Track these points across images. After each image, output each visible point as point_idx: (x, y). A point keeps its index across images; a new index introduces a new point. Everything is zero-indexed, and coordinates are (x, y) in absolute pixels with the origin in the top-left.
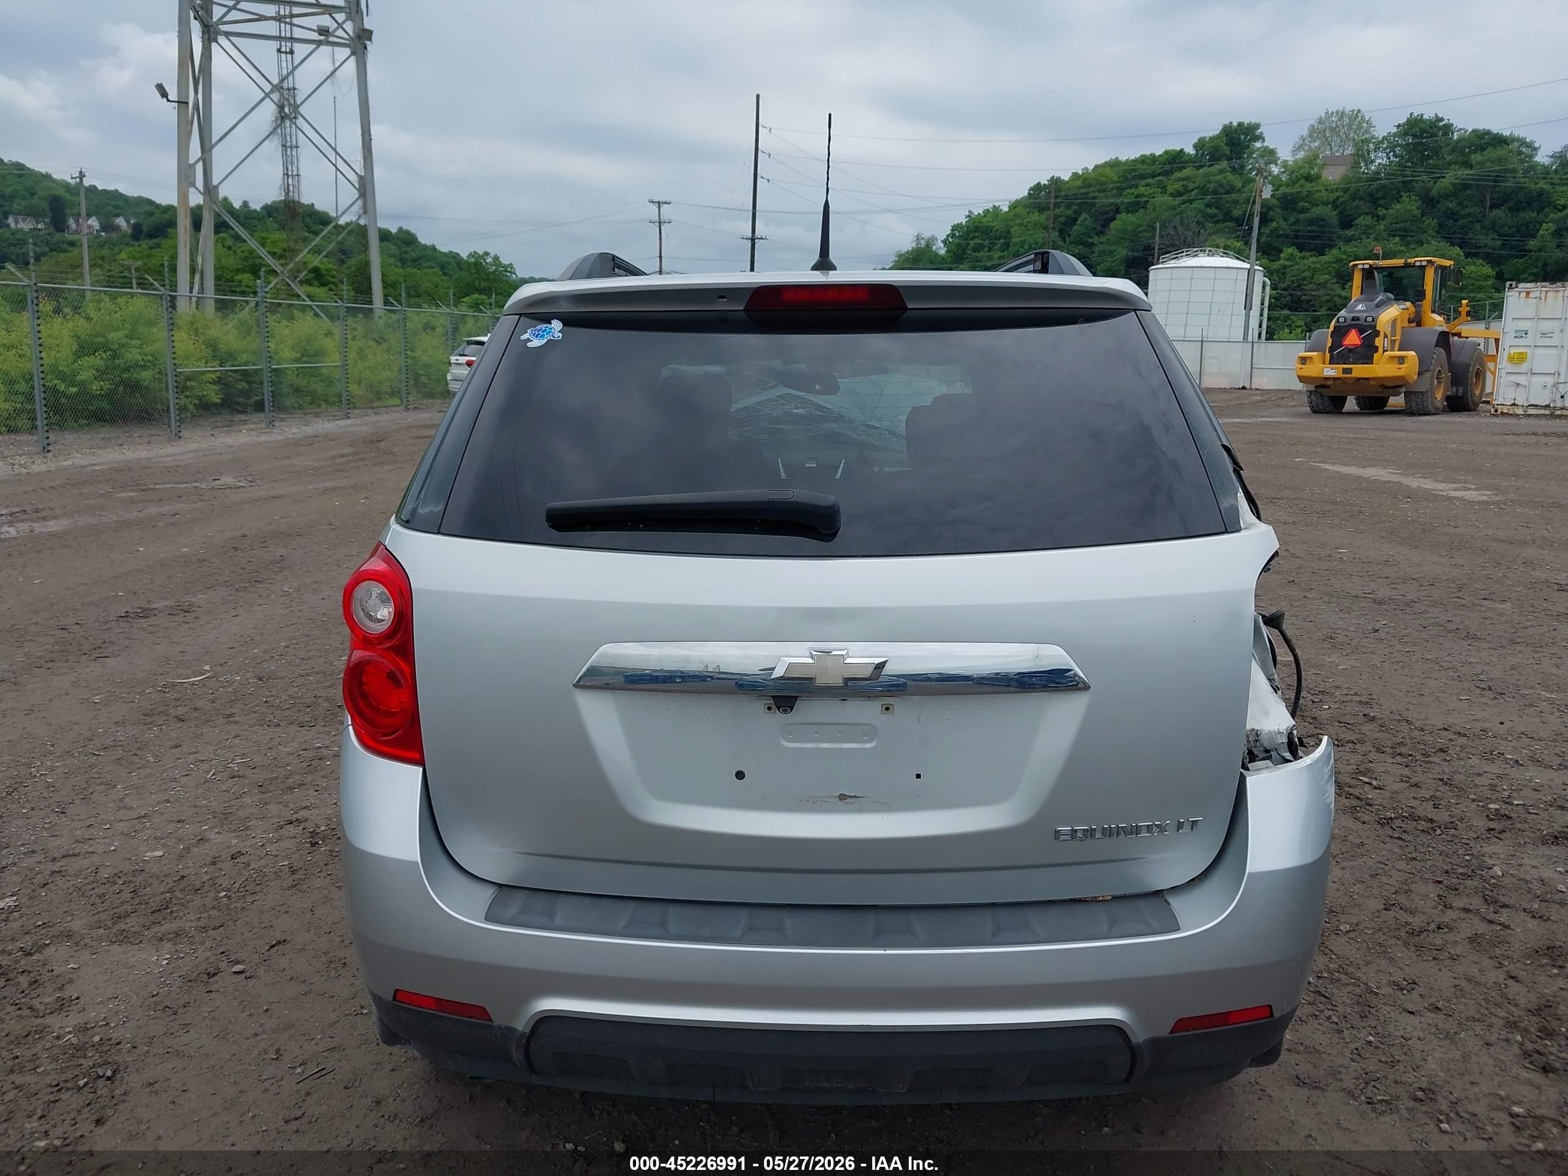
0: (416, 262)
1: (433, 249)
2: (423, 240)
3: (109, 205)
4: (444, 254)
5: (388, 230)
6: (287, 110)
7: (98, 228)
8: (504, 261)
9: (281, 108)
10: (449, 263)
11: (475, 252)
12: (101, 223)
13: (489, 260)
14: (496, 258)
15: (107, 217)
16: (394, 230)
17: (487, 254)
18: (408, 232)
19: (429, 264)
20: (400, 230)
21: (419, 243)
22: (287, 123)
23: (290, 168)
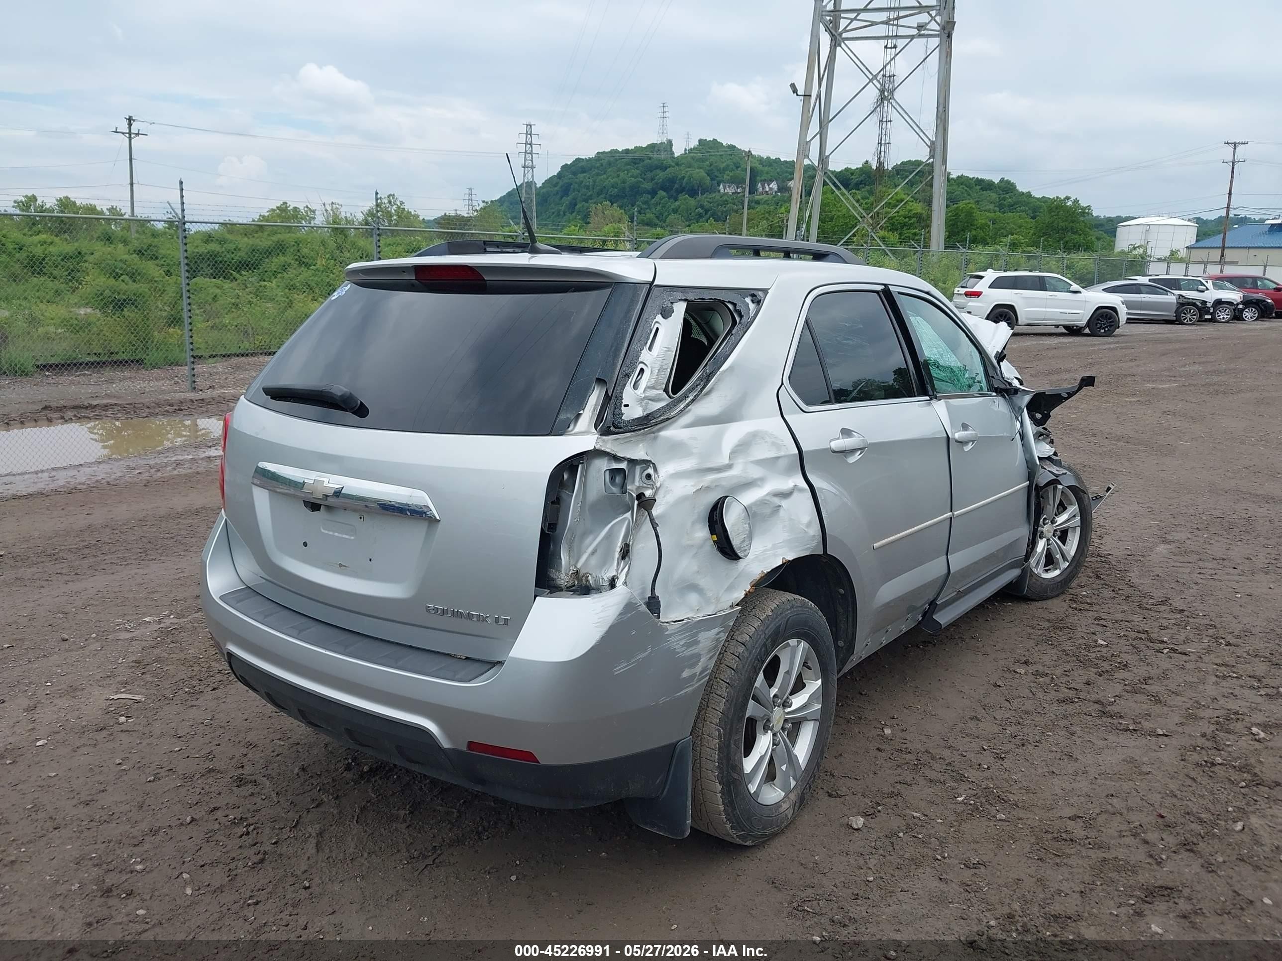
0: (1012, 207)
1: (1029, 195)
2: (1021, 188)
3: (787, 172)
4: (1038, 199)
5: (992, 181)
6: (886, 94)
7: (776, 190)
8: (1083, 203)
9: (882, 92)
10: (1041, 207)
11: (1057, 197)
12: (778, 186)
13: (1069, 203)
14: (1076, 201)
15: (783, 181)
16: (997, 181)
17: (1068, 198)
18: (1008, 182)
19: (1023, 208)
20: (1002, 180)
21: (1017, 190)
22: (886, 103)
23: (883, 138)
